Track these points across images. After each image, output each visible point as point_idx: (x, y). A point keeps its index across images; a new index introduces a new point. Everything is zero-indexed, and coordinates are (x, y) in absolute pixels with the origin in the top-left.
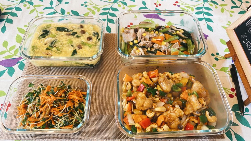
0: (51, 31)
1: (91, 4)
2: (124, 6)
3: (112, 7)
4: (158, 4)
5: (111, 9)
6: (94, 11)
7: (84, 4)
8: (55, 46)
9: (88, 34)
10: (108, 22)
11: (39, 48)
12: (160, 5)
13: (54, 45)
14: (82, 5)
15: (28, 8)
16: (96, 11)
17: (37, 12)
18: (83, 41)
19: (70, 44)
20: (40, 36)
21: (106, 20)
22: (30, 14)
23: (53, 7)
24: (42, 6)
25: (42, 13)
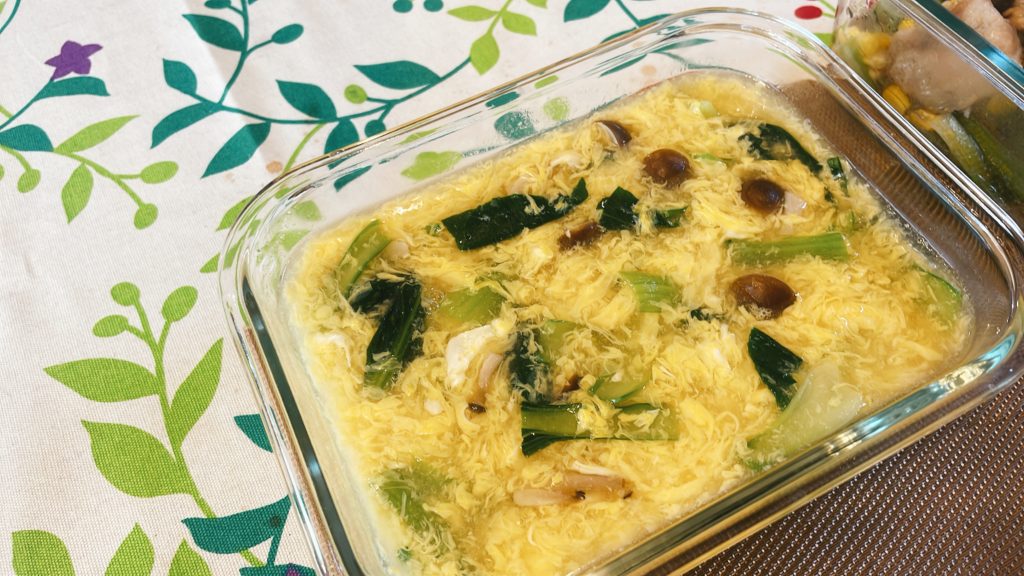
0: (421, 272)
8: (574, 384)
9: (721, 166)
11: (451, 473)
13: (561, 380)
14: (402, 5)
15: (29, 181)
17: (118, 179)
18: (730, 234)
19: (665, 306)
20: (370, 361)
22: (70, 218)
23: (216, 99)
24: (129, 125)
25: (161, 172)
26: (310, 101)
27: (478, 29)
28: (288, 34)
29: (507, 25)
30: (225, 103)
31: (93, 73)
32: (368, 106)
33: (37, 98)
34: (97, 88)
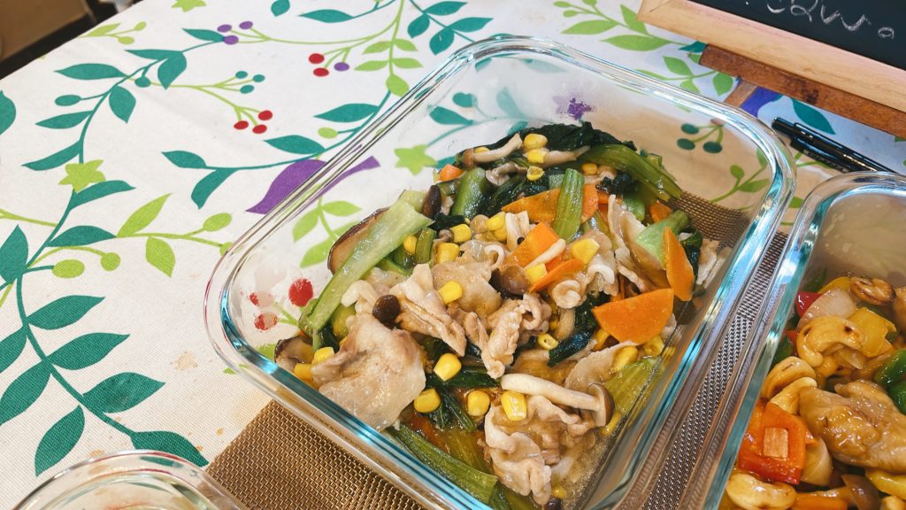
2: (97, 252)
3: (28, 314)
4: (250, 116)
5: (32, 327)
10: (113, 416)
12: (266, 115)
21: (87, 414)
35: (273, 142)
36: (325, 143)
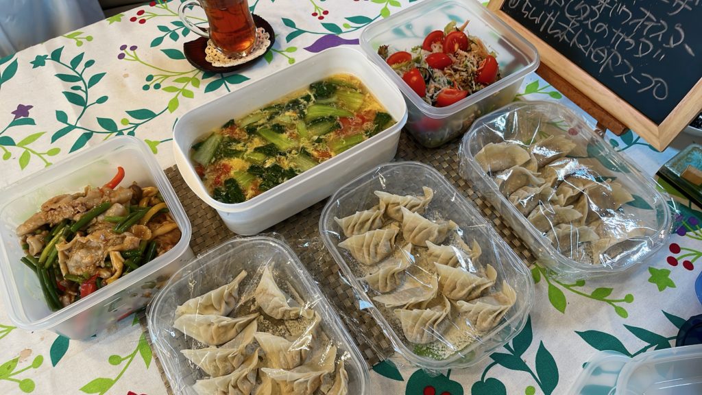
1: (167, 77)
4: (320, 12)
6: (186, 88)
7: (148, 83)
12: (326, 13)
14: (146, 88)
15: (7, 156)
16: (190, 87)
17: (39, 155)
22: (22, 168)
23: (74, 125)
24: (43, 135)
25: (55, 152)
26: (108, 125)
27: (173, 95)
28: (102, 100)
29: (183, 95)
30: (78, 125)
31: (29, 117)
32: (130, 126)
33: (8, 127)
34: (32, 122)
35: (325, 25)
36: (343, 29)
